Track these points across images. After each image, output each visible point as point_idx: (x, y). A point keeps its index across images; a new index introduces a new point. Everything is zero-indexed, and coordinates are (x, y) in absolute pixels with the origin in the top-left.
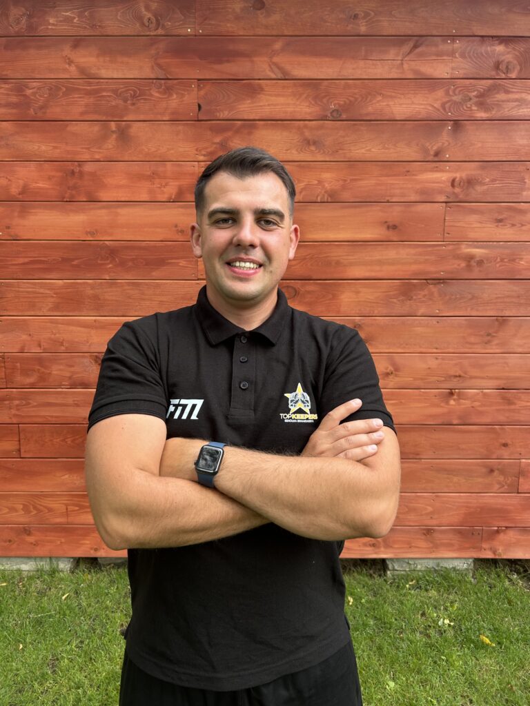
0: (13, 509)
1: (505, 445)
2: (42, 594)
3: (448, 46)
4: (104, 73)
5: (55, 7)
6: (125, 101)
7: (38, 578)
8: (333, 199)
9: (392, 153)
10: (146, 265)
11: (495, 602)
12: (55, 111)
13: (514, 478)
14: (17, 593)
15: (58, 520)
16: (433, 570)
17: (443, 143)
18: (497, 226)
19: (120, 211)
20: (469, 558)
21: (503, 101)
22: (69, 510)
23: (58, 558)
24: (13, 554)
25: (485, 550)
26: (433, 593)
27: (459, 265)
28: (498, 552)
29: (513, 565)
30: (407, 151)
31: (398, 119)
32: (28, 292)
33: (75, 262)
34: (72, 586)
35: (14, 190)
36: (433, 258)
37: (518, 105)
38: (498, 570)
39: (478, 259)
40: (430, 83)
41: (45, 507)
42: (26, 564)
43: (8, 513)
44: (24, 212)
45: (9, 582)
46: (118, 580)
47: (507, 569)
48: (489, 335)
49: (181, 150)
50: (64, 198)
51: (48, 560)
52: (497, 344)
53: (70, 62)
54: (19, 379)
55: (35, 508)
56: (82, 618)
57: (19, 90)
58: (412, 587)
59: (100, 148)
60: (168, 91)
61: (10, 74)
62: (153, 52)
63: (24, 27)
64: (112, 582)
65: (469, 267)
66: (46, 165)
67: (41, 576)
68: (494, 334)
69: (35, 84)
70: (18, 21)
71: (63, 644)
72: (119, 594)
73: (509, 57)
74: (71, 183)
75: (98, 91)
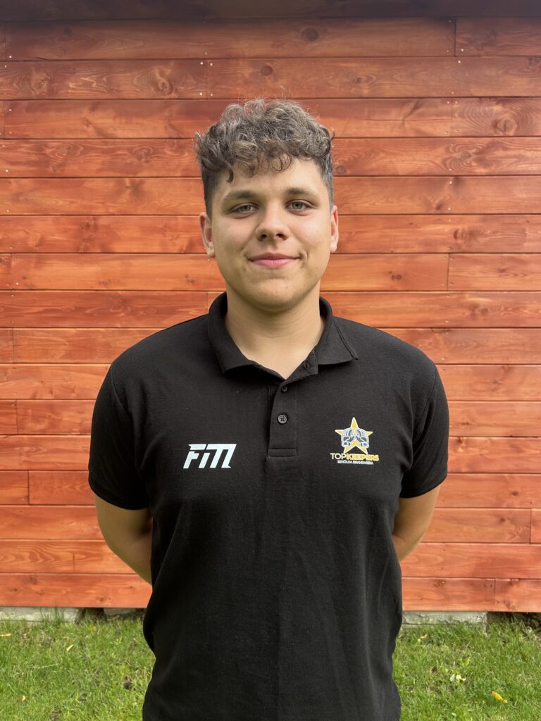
0: (20, 558)
1: (515, 494)
2: (46, 645)
3: (447, 107)
4: (120, 133)
5: (75, 73)
6: (140, 158)
7: (43, 629)
9: (396, 206)
10: (158, 313)
11: (508, 657)
12: (72, 169)
13: (525, 528)
14: (21, 644)
15: (65, 569)
16: (445, 623)
17: (445, 197)
18: (500, 276)
19: (132, 262)
20: (482, 612)
21: (502, 158)
22: (76, 558)
23: (63, 608)
24: (18, 603)
25: (498, 602)
26: (445, 648)
27: (464, 314)
28: (512, 605)
29: (529, 620)
30: (409, 204)
31: (400, 174)
32: (41, 340)
33: (88, 311)
34: (77, 637)
35: (32, 243)
36: (437, 307)
37: (516, 161)
38: (513, 624)
39: (482, 308)
40: (431, 141)
41: (51, 555)
42: (31, 614)
43: (15, 561)
44: (40, 263)
45: (13, 633)
46: (123, 631)
47: (522, 623)
48: (495, 382)
49: (192, 204)
50: (79, 250)
51: (53, 610)
52: (503, 392)
53: (88, 123)
54: (31, 425)
55: (42, 556)
56: (86, 670)
57: (39, 149)
58: (424, 641)
59: (114, 202)
60: (180, 149)
61: (31, 134)
62: (167, 114)
63: (45, 91)
64: (118, 634)
65: (473, 315)
66: (63, 219)
67: (46, 627)
68: (501, 382)
69: (54, 144)
70: (40, 86)
71: (66, 696)
72: (124, 646)
73: (507, 116)
74: (86, 235)
75: (113, 150)
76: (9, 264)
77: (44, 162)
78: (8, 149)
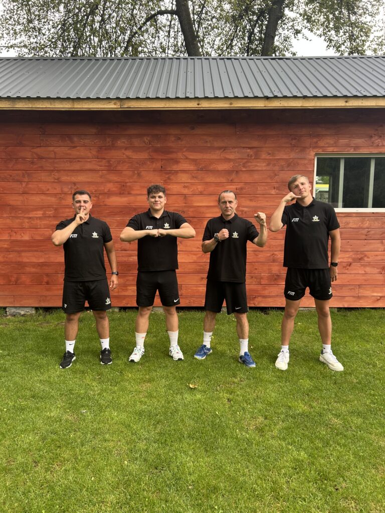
1: (256, 269)
3: (233, 150)
4: (134, 157)
5: (120, 138)
6: (140, 165)
8: (201, 194)
9: (218, 180)
12: (119, 168)
13: (259, 280)
17: (233, 177)
18: (250, 202)
21: (250, 165)
25: (252, 304)
28: (256, 305)
30: (223, 180)
31: (220, 170)
33: (123, 212)
35: (106, 191)
37: (255, 167)
39: (245, 211)
40: (229, 160)
44: (108, 197)
49: (156, 179)
50: (121, 193)
53: (124, 154)
57: (109, 162)
59: (132, 178)
60: (152, 162)
61: (106, 157)
62: (148, 151)
65: (242, 214)
66: (116, 183)
69: (113, 160)
70: (109, 142)
73: (252, 153)
74: (123, 189)
75: (132, 162)
76: (99, 197)
77: (110, 166)
78: (99, 162)
